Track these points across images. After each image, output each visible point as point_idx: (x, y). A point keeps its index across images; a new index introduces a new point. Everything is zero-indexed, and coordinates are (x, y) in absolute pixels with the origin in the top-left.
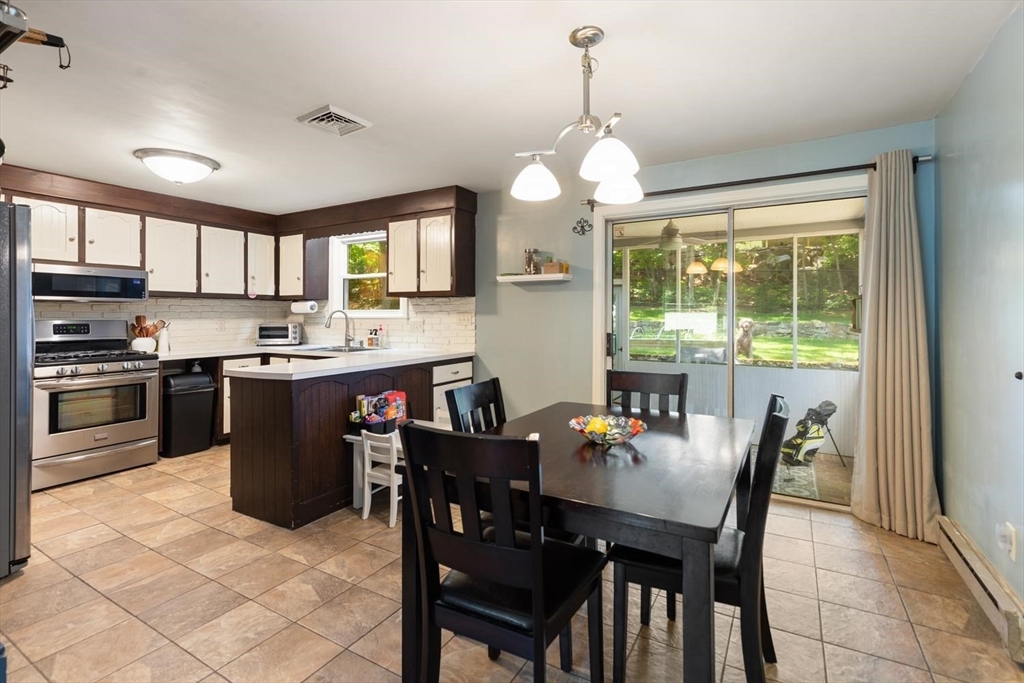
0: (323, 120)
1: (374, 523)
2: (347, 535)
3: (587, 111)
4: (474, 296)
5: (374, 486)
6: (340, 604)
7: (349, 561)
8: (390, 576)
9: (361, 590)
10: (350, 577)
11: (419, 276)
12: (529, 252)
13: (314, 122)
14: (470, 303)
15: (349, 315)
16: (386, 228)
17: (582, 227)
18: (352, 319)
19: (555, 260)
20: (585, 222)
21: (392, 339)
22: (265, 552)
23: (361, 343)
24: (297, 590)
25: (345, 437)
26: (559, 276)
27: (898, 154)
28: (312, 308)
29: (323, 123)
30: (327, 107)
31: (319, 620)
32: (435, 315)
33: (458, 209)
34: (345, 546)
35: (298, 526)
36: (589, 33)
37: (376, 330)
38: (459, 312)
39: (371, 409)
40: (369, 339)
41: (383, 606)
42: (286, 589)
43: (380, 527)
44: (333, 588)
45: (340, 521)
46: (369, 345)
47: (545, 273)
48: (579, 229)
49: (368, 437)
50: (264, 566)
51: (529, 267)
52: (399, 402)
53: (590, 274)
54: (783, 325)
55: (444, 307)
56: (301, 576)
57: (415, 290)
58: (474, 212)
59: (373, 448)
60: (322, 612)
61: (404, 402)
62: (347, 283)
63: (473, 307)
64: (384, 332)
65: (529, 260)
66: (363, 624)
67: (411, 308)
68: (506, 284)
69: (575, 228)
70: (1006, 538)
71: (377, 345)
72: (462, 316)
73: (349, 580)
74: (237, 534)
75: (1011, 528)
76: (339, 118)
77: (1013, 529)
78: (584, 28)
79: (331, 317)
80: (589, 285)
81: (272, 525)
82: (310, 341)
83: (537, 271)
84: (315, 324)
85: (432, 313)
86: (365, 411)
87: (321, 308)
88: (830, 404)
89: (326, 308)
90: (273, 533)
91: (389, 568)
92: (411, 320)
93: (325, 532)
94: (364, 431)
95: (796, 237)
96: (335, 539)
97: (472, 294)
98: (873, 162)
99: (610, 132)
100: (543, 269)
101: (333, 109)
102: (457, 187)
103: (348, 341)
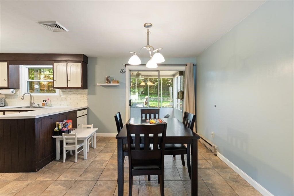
0: (50, 25)
1: (68, 162)
2: (61, 168)
3: (148, 44)
4: (87, 89)
5: (67, 151)
6: (75, 187)
7: (68, 175)
8: (87, 175)
9: (80, 181)
10: (73, 179)
11: (67, 82)
12: (107, 77)
13: (45, 25)
14: (86, 91)
15: (32, 95)
16: (53, 65)
17: (123, 71)
18: (33, 96)
19: (114, 80)
20: (123, 70)
21: (52, 103)
22: (29, 181)
23: (39, 105)
24: (55, 188)
25: (52, 137)
26: (117, 84)
27: (191, 63)
28: (12, 92)
29: (49, 26)
30: (55, 22)
31: (72, 193)
32: (71, 95)
33: (83, 61)
34: (63, 171)
35: (38, 170)
36: (149, 24)
37: (46, 100)
38: (81, 94)
39: (62, 126)
40: (43, 103)
41: (91, 183)
42: (50, 189)
43: (71, 163)
44: (69, 184)
45: (54, 165)
46: (43, 105)
47: (113, 83)
48: (122, 72)
49: (65, 135)
50: (33, 186)
51: (107, 81)
52: (70, 123)
53: (125, 84)
54: (151, 98)
55: (75, 92)
56: (53, 184)
57: (66, 87)
58: (87, 63)
59: (66, 139)
60: (70, 191)
61: (71, 123)
62: (28, 83)
63: (87, 92)
64: (49, 100)
65: (107, 79)
66: (88, 189)
67: (61, 92)
68: (99, 86)
69: (121, 71)
70: (212, 134)
71: (47, 105)
72: (82, 95)
73: (73, 180)
74: (8, 179)
75: (213, 132)
76: (57, 26)
77: (213, 133)
78: (148, 23)
79: (24, 95)
80: (125, 87)
81: (24, 173)
82: (9, 105)
83: (110, 82)
84: (11, 98)
85: (70, 94)
86: (60, 127)
87: (16, 92)
88: (169, 115)
89: (18, 92)
90: (27, 175)
91: (84, 173)
92: (61, 96)
93: (51, 169)
94: (63, 134)
95: (149, 77)
96: (57, 171)
97: (87, 88)
98: (186, 64)
99: (158, 51)
100: (112, 82)
101: (57, 23)
102: (83, 54)
103: (31, 104)
